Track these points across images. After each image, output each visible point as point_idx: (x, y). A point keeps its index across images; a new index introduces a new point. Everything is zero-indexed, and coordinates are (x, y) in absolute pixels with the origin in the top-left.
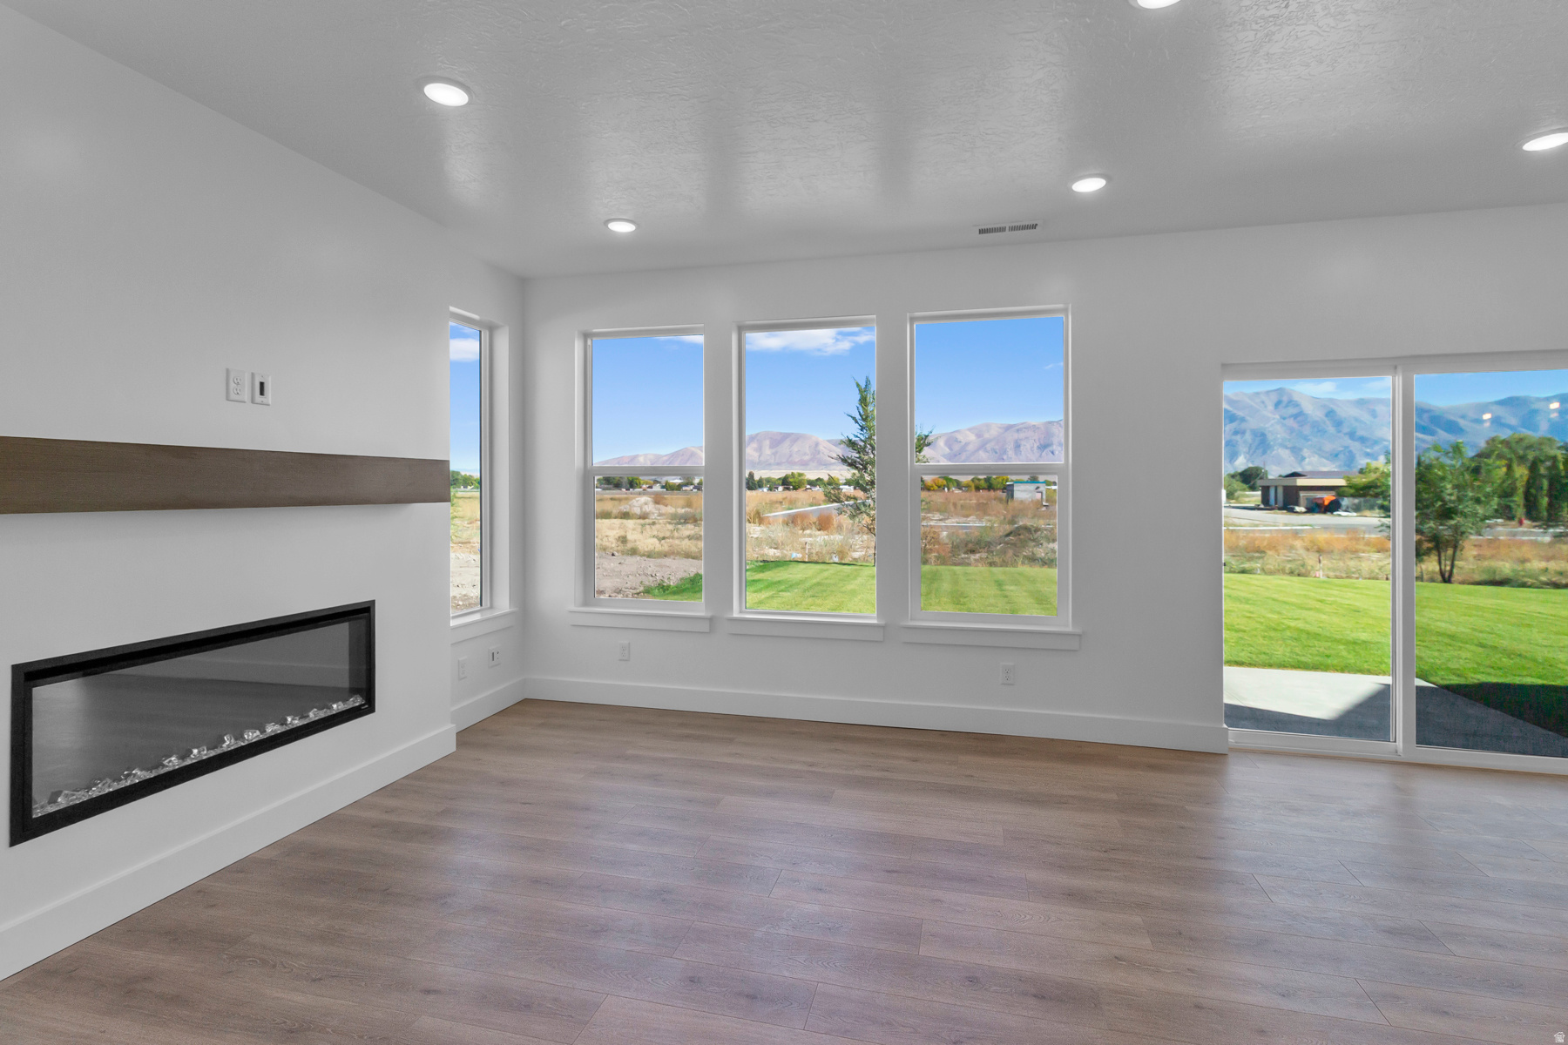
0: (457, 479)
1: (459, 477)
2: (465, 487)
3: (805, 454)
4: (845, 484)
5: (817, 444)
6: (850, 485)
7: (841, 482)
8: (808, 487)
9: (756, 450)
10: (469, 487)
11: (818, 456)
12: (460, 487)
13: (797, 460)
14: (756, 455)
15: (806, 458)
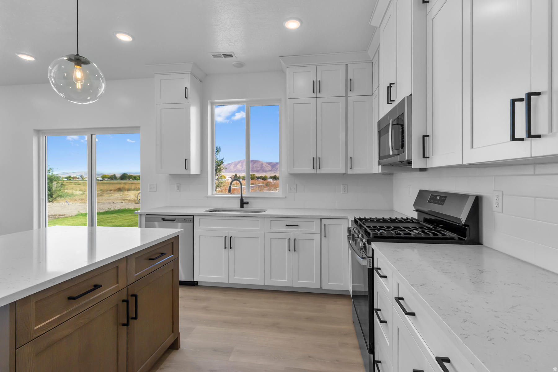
0: (126, 176)
1: (127, 176)
2: (129, 179)
3: (258, 167)
4: (270, 178)
5: (262, 164)
6: (271, 179)
7: (268, 177)
8: (257, 179)
9: (241, 166)
10: (131, 179)
11: (263, 168)
12: (127, 179)
13: (255, 170)
14: (241, 168)
15: (259, 169)
